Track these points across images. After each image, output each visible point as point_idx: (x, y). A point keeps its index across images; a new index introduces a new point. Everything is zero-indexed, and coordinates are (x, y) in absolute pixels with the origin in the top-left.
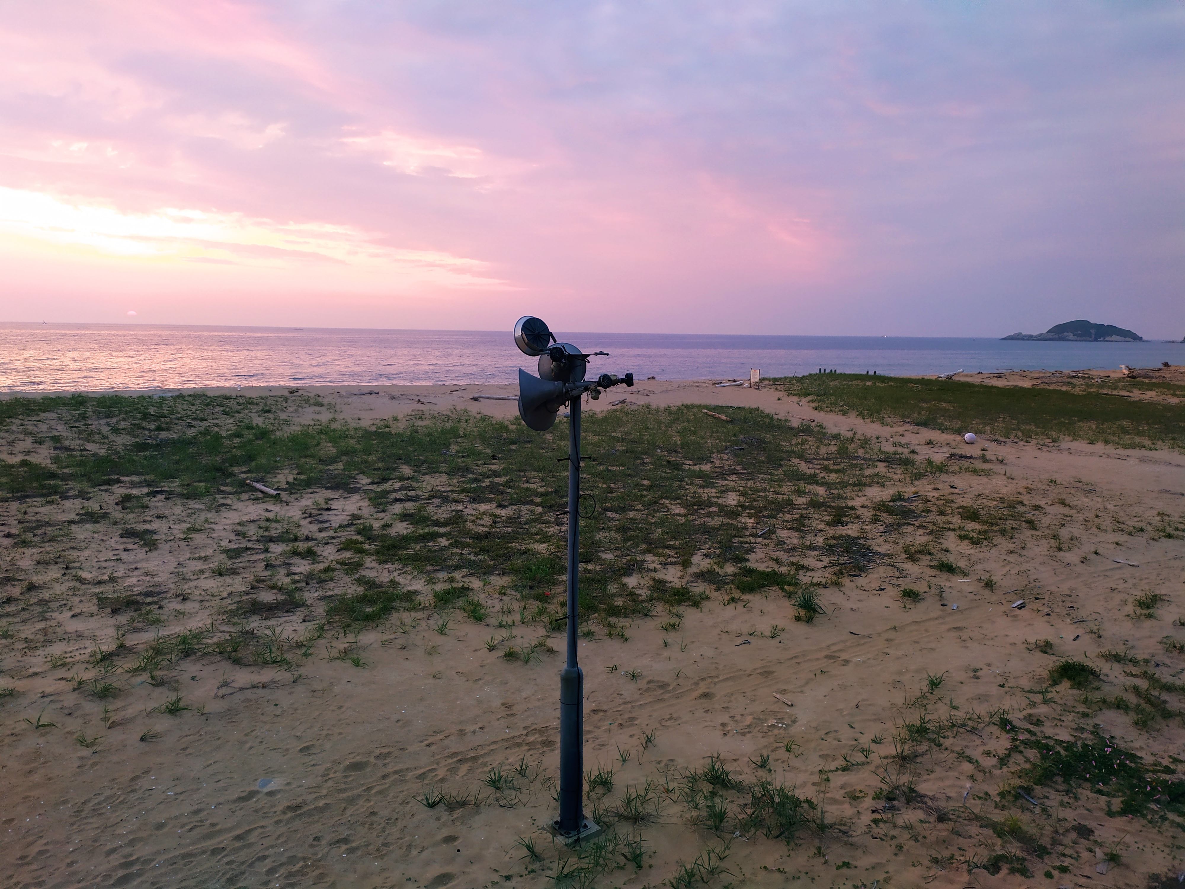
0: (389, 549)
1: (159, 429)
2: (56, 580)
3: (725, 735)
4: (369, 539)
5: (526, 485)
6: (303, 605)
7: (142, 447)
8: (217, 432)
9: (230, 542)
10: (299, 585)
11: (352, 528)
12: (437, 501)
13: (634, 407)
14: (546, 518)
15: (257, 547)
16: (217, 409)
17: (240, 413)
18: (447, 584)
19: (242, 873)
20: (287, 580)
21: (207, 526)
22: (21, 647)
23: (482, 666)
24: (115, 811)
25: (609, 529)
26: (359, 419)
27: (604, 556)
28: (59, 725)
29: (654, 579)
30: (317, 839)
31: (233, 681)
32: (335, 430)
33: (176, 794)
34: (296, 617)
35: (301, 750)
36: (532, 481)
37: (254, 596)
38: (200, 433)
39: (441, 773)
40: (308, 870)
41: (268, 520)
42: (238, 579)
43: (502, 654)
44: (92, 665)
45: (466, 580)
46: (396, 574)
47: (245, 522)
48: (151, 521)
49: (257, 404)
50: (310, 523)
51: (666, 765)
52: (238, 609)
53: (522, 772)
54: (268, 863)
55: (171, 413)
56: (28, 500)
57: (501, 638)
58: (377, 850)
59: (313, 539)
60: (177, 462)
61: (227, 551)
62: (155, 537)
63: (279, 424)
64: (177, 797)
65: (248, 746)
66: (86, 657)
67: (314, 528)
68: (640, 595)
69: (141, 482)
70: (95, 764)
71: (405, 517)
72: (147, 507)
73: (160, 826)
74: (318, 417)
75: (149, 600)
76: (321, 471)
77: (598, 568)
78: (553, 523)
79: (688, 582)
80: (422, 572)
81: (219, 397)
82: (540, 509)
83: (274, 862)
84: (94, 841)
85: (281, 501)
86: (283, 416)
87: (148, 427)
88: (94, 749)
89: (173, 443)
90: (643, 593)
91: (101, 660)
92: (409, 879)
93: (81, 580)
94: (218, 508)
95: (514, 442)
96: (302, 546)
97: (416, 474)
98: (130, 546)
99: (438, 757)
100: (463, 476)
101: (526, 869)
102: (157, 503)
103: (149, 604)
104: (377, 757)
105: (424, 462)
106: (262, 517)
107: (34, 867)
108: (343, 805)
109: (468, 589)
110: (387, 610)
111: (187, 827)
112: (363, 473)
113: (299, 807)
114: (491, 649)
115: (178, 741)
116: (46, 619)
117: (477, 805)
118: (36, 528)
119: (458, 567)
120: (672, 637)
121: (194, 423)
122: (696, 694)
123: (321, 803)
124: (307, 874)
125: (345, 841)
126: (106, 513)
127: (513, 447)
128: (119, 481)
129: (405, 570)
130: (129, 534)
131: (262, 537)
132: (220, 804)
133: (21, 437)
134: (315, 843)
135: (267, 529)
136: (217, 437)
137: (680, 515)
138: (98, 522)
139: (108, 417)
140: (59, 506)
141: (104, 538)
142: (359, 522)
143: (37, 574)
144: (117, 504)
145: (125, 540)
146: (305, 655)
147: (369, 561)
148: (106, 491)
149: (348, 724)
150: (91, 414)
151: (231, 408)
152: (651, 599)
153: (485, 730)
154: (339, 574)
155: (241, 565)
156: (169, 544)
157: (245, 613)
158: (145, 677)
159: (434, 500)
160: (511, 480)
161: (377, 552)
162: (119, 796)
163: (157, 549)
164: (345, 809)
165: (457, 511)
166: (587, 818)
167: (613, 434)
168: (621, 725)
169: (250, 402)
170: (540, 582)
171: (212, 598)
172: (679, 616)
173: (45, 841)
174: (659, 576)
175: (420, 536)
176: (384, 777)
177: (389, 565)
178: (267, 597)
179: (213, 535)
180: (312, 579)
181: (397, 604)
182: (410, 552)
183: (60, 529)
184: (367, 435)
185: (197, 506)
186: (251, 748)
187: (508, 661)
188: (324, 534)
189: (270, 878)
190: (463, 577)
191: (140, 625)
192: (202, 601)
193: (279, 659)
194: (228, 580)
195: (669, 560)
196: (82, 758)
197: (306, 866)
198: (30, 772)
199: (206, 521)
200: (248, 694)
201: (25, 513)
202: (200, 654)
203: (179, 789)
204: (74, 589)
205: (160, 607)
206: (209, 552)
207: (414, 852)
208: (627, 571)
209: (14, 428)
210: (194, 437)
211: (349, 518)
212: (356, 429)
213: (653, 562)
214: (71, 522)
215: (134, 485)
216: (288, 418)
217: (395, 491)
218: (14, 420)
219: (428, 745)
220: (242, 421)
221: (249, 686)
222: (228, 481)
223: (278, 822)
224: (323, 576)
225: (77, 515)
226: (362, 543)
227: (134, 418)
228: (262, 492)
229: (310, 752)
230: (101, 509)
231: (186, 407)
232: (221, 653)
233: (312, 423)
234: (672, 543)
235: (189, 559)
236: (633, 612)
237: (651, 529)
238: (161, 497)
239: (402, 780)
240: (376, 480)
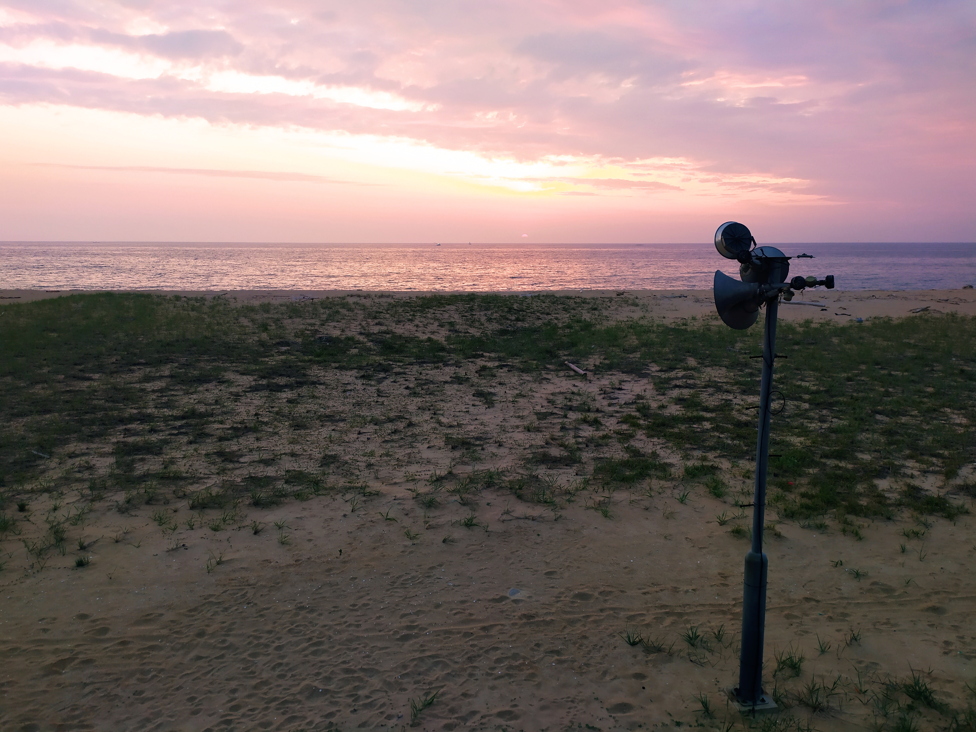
0: (658, 426)
1: (518, 320)
2: (426, 421)
3: (946, 653)
4: (644, 416)
5: (799, 383)
6: (580, 462)
7: (503, 332)
8: (556, 324)
9: (542, 407)
10: (580, 446)
11: (634, 406)
12: (711, 390)
13: (938, 315)
14: (812, 414)
15: (560, 413)
16: (560, 306)
17: (575, 310)
18: (699, 462)
19: (479, 656)
20: (573, 441)
21: (530, 393)
22: (393, 464)
23: (710, 537)
24: (415, 588)
25: (874, 431)
26: (664, 318)
27: (860, 456)
28: (399, 521)
29: (909, 485)
30: (538, 645)
31: (513, 511)
32: (642, 326)
33: (454, 586)
34: (572, 471)
35: (547, 574)
36: (807, 379)
37: (547, 450)
38: (544, 324)
39: (648, 619)
40: (524, 668)
41: (573, 393)
42: (540, 436)
43: (730, 530)
44: (429, 483)
45: (718, 460)
46: (658, 447)
47: (556, 393)
48: (495, 386)
49: (589, 303)
50: (603, 398)
51: (867, 667)
52: (533, 458)
53: (719, 637)
54: (497, 654)
55: (528, 308)
56: (425, 365)
57: (733, 516)
58: (580, 668)
59: (602, 412)
60: (523, 345)
61: (537, 414)
62: (495, 398)
63: (601, 319)
64: (454, 588)
65: (510, 562)
66: (428, 477)
67: (605, 402)
68: (889, 498)
69: (495, 358)
70: (411, 552)
71: (680, 401)
72: (495, 376)
73: (438, 606)
74: (632, 315)
75: (478, 442)
76: (622, 358)
77: (850, 466)
78: (816, 419)
79: (948, 493)
80: (680, 448)
81: (562, 297)
82: (806, 406)
83: (502, 654)
84: (397, 605)
85: (586, 379)
86: (605, 313)
87: (510, 318)
88: (415, 542)
89: (524, 330)
90: (894, 496)
91: (435, 481)
92: (597, 699)
93: (440, 423)
94: (541, 380)
95: (797, 343)
96: (592, 416)
97: (699, 366)
98: (477, 403)
99: (650, 605)
100: (741, 371)
101: (697, 721)
102: (502, 373)
103: (477, 445)
104: (601, 593)
105: (709, 356)
106: (569, 390)
107: (359, 613)
108: (564, 624)
109: (717, 468)
110: (642, 475)
111: (454, 612)
112: (655, 362)
113: (532, 617)
114: (722, 523)
115: (466, 547)
116: (413, 447)
117: (671, 655)
118: (424, 384)
119: (712, 449)
120: (911, 545)
121: (541, 316)
122: (924, 605)
123: (548, 618)
124: (522, 670)
125: (558, 653)
126: (468, 378)
127: (796, 347)
128: (482, 356)
129: (667, 445)
130: (479, 394)
131: (565, 405)
132: (479, 600)
133: (432, 321)
134: (536, 648)
135: (570, 400)
136: (555, 328)
137: (960, 425)
138: (462, 384)
139: (486, 310)
140: (442, 371)
141: (463, 396)
142: (641, 401)
143: (417, 415)
144: (476, 372)
145: (475, 398)
146: (569, 501)
147: (640, 434)
148: (472, 362)
149: (586, 561)
150: (476, 307)
151: (569, 306)
152: (899, 504)
153: (697, 592)
154: (613, 441)
155: (545, 425)
156: (502, 404)
157: (537, 462)
158: (457, 497)
159: (708, 389)
160: (785, 377)
161: (648, 428)
162: (419, 578)
163: (493, 407)
164: (565, 627)
165: (726, 400)
166: (766, 693)
167: (905, 341)
168: (830, 619)
169: (584, 301)
170: (785, 471)
171: (518, 447)
172: (926, 525)
173: (369, 598)
174: (916, 483)
175: (688, 418)
176: (602, 610)
177: (655, 440)
178: (555, 452)
179: (532, 401)
180: (591, 443)
181: (652, 472)
182: (676, 430)
183: (438, 386)
184: (667, 331)
185: (528, 378)
186: (512, 563)
187: (734, 536)
188: (611, 409)
189: (496, 665)
190: (715, 457)
191: (467, 460)
192: (511, 448)
193: (549, 500)
194: (533, 435)
195: (931, 469)
196: (405, 546)
197: (523, 664)
198: (374, 548)
199: (531, 390)
200: (521, 523)
201: (421, 374)
202: (498, 487)
203: (457, 583)
204: (435, 429)
205: (483, 449)
206: (526, 413)
207: (608, 678)
208: (881, 474)
209: (429, 315)
210: (539, 327)
211: (634, 397)
212: (658, 326)
213: (912, 468)
214: (446, 382)
215: (491, 359)
216: (608, 315)
217: (677, 378)
218: (430, 310)
219: (644, 593)
220: (575, 316)
221: (522, 517)
222: (553, 361)
223: (514, 624)
224: (600, 441)
225: (450, 377)
226: (639, 418)
227: (503, 311)
228: (574, 371)
229: (552, 577)
230: (466, 375)
231: (539, 304)
232: (511, 489)
233: (625, 319)
234: (941, 452)
235: (512, 417)
236: (875, 513)
237: (921, 436)
238: (506, 369)
239: (615, 617)
240: (664, 369)
